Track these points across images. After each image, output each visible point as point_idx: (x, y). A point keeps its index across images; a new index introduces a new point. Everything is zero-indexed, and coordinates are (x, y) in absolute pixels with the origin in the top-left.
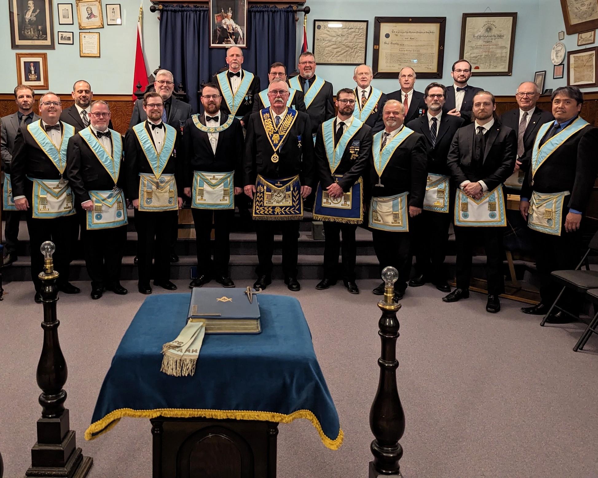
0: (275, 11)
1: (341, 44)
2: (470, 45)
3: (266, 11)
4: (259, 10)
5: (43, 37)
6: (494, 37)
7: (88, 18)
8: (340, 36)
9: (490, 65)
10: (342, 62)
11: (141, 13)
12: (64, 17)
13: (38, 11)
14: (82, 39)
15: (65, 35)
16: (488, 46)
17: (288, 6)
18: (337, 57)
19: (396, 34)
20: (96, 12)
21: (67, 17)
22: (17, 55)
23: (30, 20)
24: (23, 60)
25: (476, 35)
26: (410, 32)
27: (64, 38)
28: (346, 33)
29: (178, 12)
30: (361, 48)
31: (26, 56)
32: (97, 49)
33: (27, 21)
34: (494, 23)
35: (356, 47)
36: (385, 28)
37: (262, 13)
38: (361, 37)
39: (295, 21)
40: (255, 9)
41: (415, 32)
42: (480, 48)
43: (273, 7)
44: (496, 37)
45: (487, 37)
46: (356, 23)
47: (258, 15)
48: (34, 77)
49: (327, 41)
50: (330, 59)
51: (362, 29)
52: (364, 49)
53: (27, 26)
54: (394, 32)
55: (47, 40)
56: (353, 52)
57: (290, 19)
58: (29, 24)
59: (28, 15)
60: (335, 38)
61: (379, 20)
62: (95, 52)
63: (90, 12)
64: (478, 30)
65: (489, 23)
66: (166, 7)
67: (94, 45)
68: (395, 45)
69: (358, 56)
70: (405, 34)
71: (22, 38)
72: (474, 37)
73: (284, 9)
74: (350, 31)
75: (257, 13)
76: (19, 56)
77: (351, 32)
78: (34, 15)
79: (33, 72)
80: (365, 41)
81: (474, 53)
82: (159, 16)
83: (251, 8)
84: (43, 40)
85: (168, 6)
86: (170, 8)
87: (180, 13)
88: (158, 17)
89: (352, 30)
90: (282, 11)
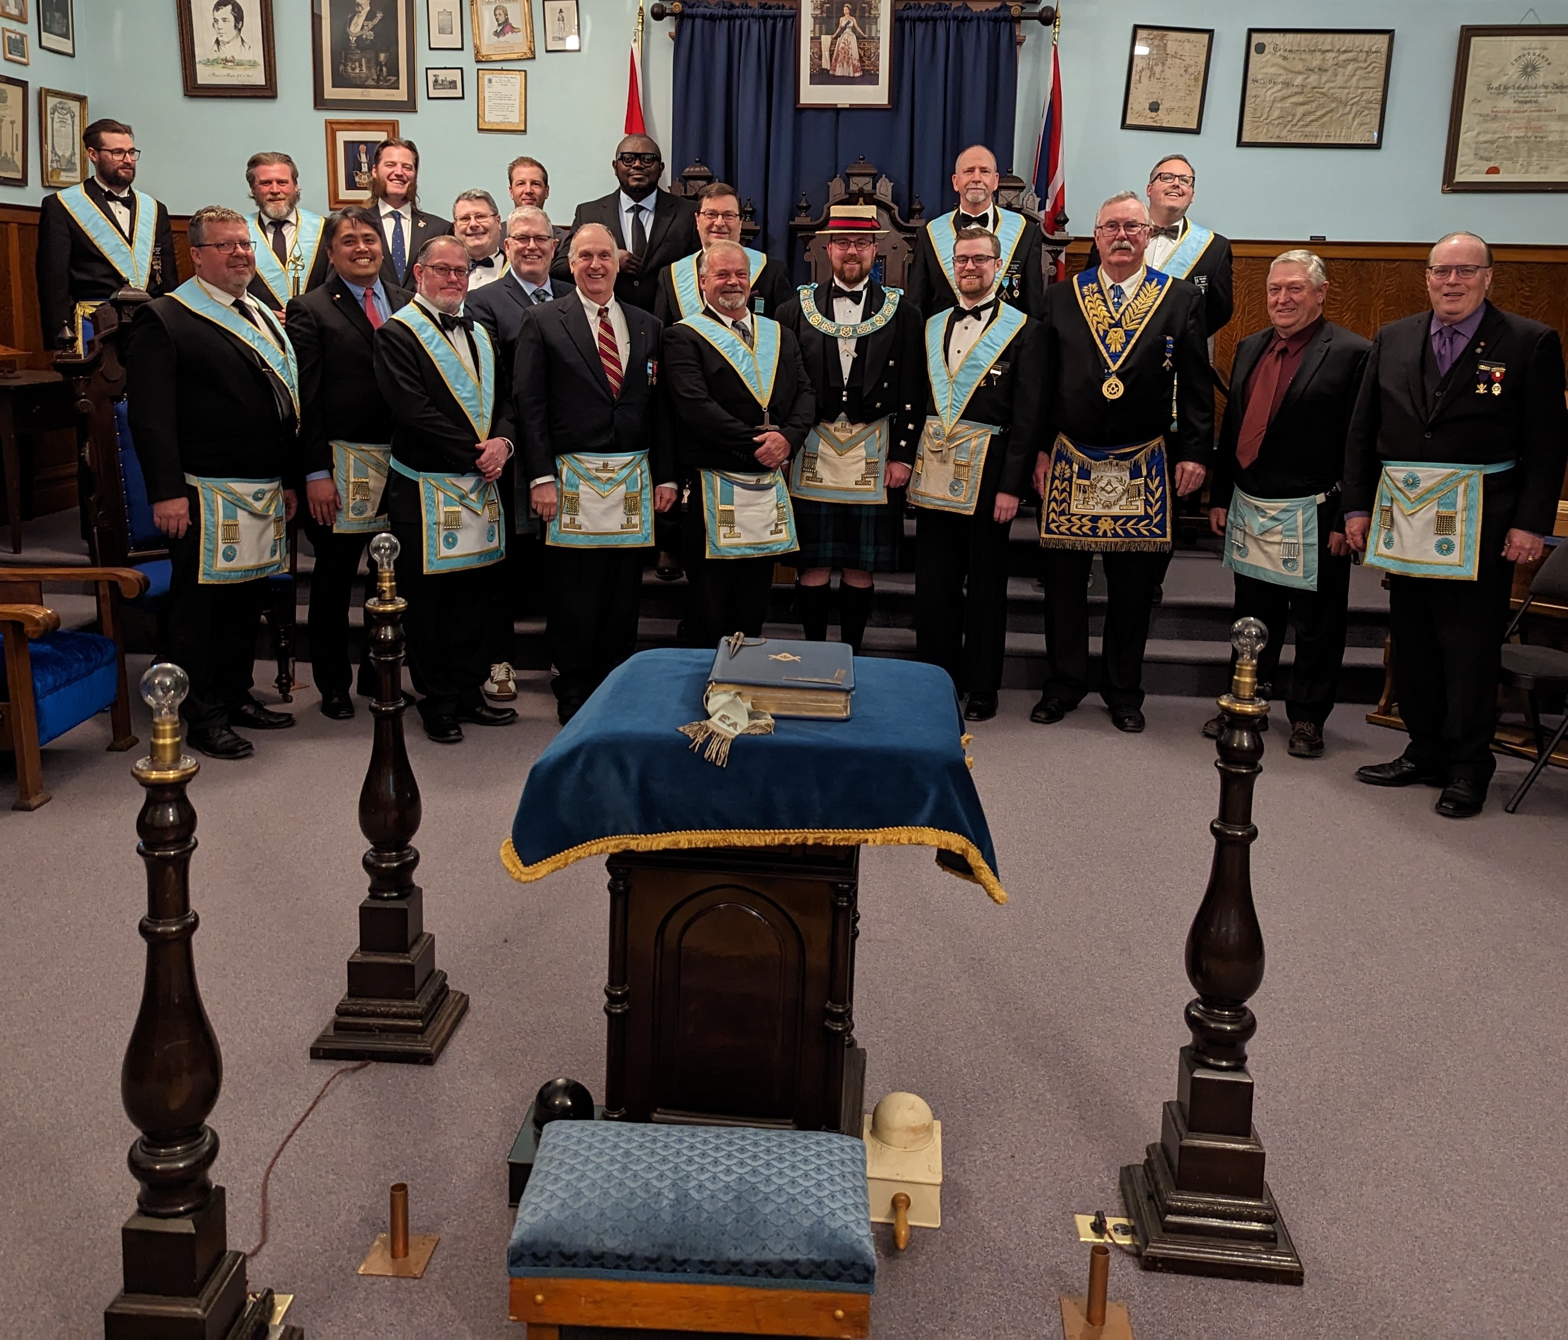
0: (964, 19)
2: (1476, 111)
3: (941, 18)
4: (923, 14)
5: (391, 79)
6: (1543, 90)
7: (497, 34)
9: (1529, 164)
12: (441, 31)
13: (379, 15)
14: (483, 86)
15: (442, 75)
16: (1526, 114)
17: (998, 5)
20: (516, 19)
21: (449, 30)
22: (328, 125)
23: (359, 38)
24: (343, 137)
25: (1495, 85)
27: (441, 85)
29: (720, 19)
31: (350, 127)
32: (520, 111)
33: (353, 39)
34: (1545, 53)
37: (931, 23)
39: (1015, 43)
40: (913, 13)
42: (1506, 119)
43: (960, 7)
44: (1550, 90)
45: (1524, 88)
47: (920, 28)
48: (368, 181)
53: (352, 54)
55: (398, 88)
57: (1002, 38)
58: (357, 47)
59: (356, 24)
62: (515, 119)
63: (502, 19)
64: (1500, 72)
65: (1532, 52)
66: (689, 7)
67: (512, 103)
71: (339, 81)
72: (1489, 88)
73: (987, 15)
75: (917, 23)
76: (332, 128)
78: (371, 26)
79: (365, 168)
81: (1486, 132)
82: (674, 31)
83: (903, 10)
84: (388, 88)
85: (694, 4)
86: (701, 10)
87: (725, 23)
88: (670, 34)
90: (984, 18)
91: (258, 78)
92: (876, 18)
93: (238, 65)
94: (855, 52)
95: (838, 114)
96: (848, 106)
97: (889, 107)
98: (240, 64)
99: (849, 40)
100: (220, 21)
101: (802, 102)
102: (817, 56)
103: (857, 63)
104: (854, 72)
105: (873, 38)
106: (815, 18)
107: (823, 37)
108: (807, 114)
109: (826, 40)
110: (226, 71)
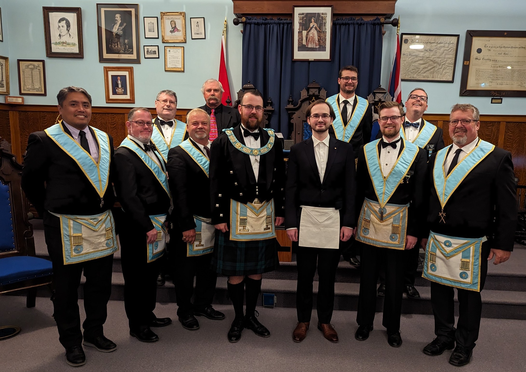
0: (361, 24)
1: (429, 60)
3: (352, 24)
4: (344, 22)
5: (130, 50)
7: (171, 32)
8: (428, 50)
10: (429, 79)
11: (225, 27)
12: (150, 31)
14: (167, 53)
15: (150, 48)
17: (375, 18)
19: (490, 48)
21: (153, 30)
22: (105, 69)
23: (117, 34)
24: (111, 73)
26: (504, 47)
27: (150, 52)
28: (434, 47)
29: (261, 25)
30: (450, 64)
31: (114, 70)
33: (114, 34)
35: (444, 63)
36: (477, 42)
37: (347, 25)
38: (450, 53)
39: (381, 34)
40: (340, 22)
41: (509, 47)
43: (359, 19)
46: (447, 37)
47: (343, 28)
48: (121, 91)
49: (414, 57)
50: (415, 76)
51: (452, 44)
52: (453, 66)
53: (114, 40)
54: (487, 47)
55: (133, 54)
56: (441, 68)
57: (376, 32)
59: (116, 28)
60: (423, 53)
61: (471, 34)
62: (179, 66)
66: (249, 20)
67: (179, 60)
68: (487, 61)
69: (446, 73)
70: (498, 49)
71: (109, 51)
73: (370, 22)
74: (439, 45)
75: (342, 26)
76: (107, 70)
77: (440, 47)
79: (120, 86)
80: (454, 56)
82: (243, 30)
83: (336, 20)
84: (129, 54)
85: (251, 19)
86: (254, 21)
87: (263, 26)
88: (241, 31)
89: (442, 45)
90: (369, 23)
91: (76, 50)
92: (325, 23)
93: (68, 45)
94: (316, 38)
95: (309, 64)
96: (313, 60)
97: (330, 60)
98: (69, 44)
99: (314, 33)
100: (61, 27)
101: (295, 58)
102: (300, 39)
103: (317, 42)
104: (316, 46)
105: (323, 32)
106: (300, 23)
107: (303, 31)
108: (296, 64)
109: (304, 33)
110: (63, 47)
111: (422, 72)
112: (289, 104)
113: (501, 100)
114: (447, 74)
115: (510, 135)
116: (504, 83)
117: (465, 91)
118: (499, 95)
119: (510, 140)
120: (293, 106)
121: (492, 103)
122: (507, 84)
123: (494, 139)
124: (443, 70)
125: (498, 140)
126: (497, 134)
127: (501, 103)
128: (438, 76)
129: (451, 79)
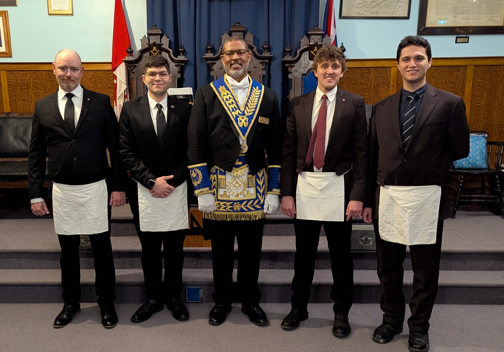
10: (379, 15)
18: (371, 8)
32: (69, 4)
50: (362, 12)
56: (394, 1)
62: (67, 9)
69: (400, 7)
111: (370, 6)
112: (208, 51)
113: (467, 38)
114: (402, 8)
115: (480, 81)
116: (471, 18)
117: (423, 28)
118: (465, 32)
119: (478, 88)
120: (212, 54)
121: (456, 42)
122: (475, 19)
123: (460, 88)
124: (396, 3)
125: (465, 88)
126: (463, 81)
127: (468, 42)
128: (390, 11)
129: (406, 15)
